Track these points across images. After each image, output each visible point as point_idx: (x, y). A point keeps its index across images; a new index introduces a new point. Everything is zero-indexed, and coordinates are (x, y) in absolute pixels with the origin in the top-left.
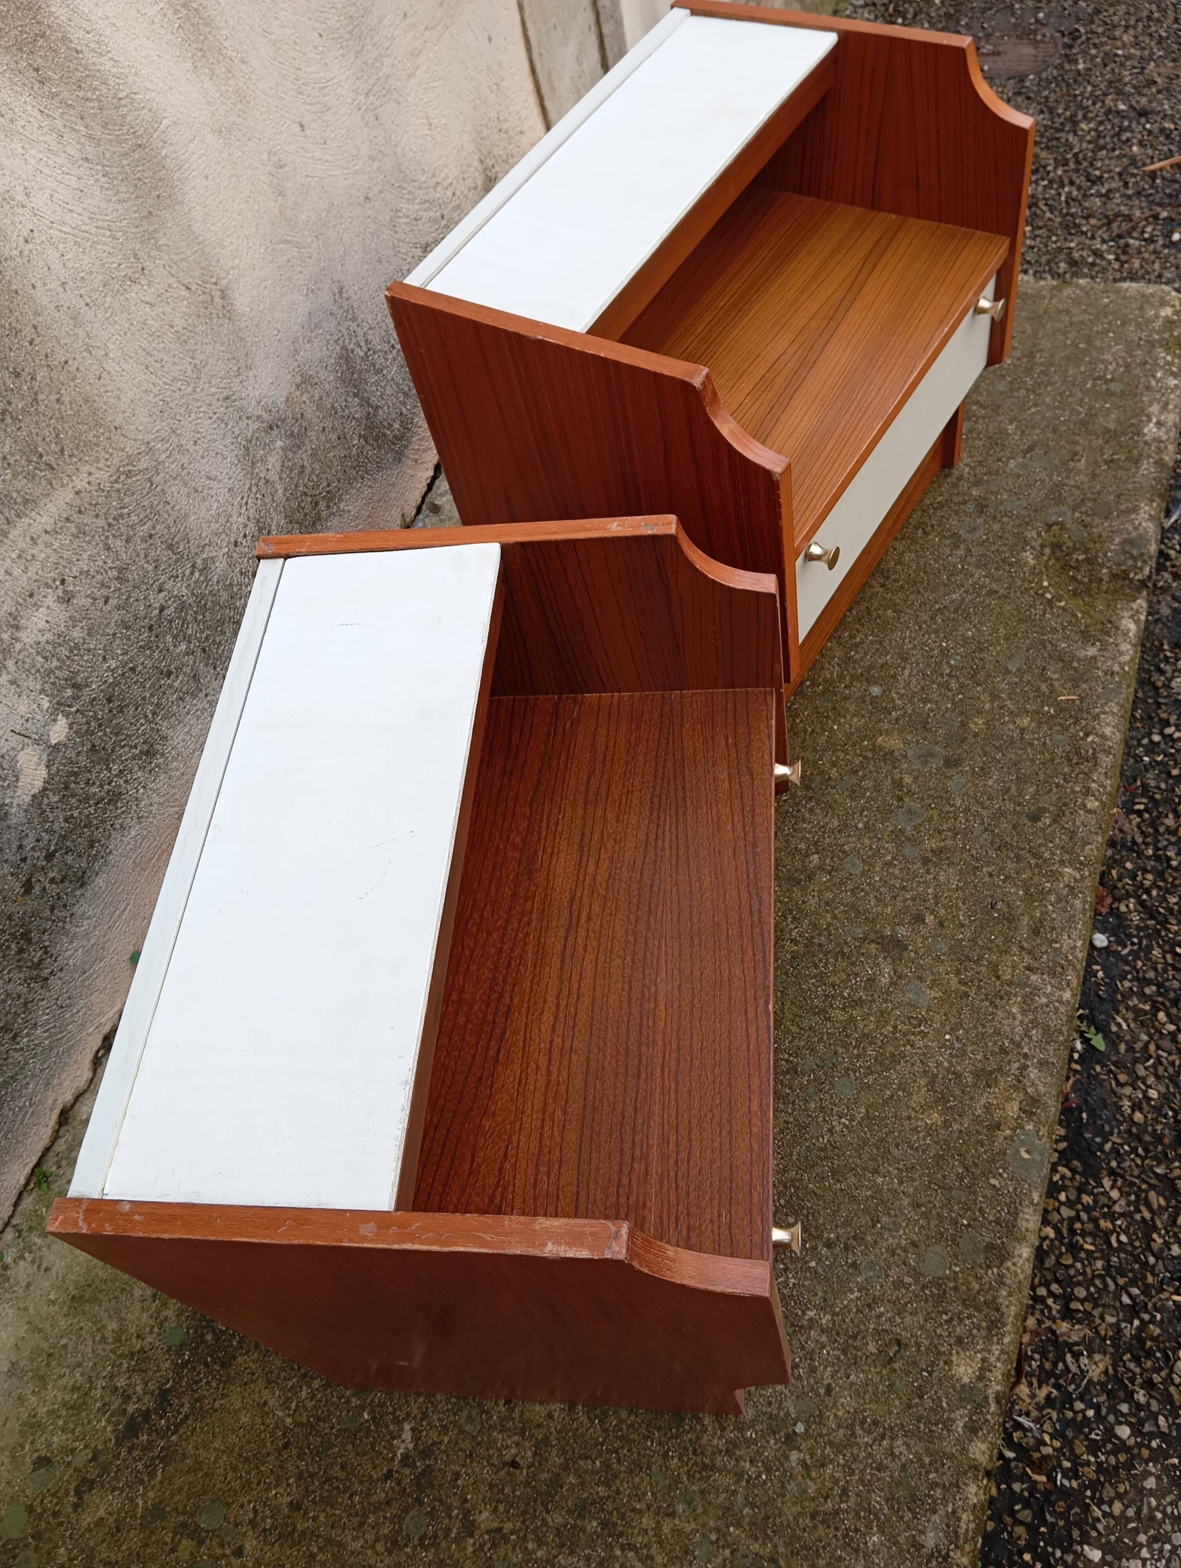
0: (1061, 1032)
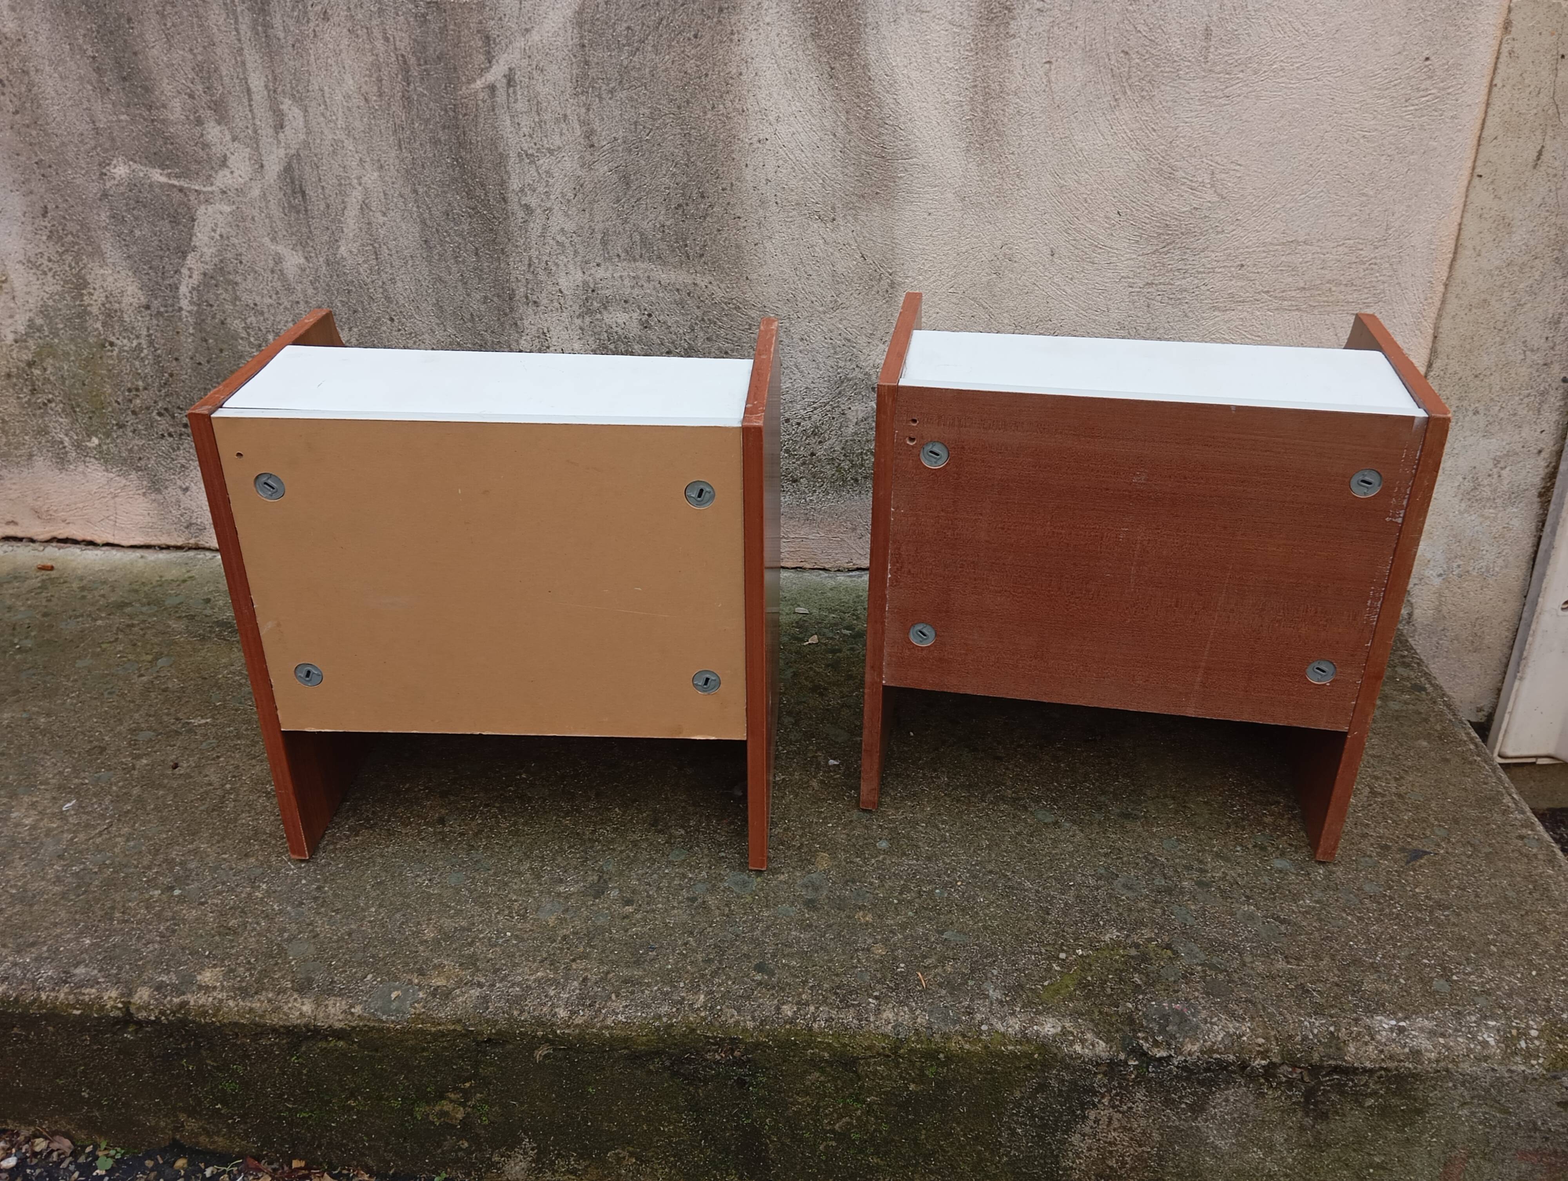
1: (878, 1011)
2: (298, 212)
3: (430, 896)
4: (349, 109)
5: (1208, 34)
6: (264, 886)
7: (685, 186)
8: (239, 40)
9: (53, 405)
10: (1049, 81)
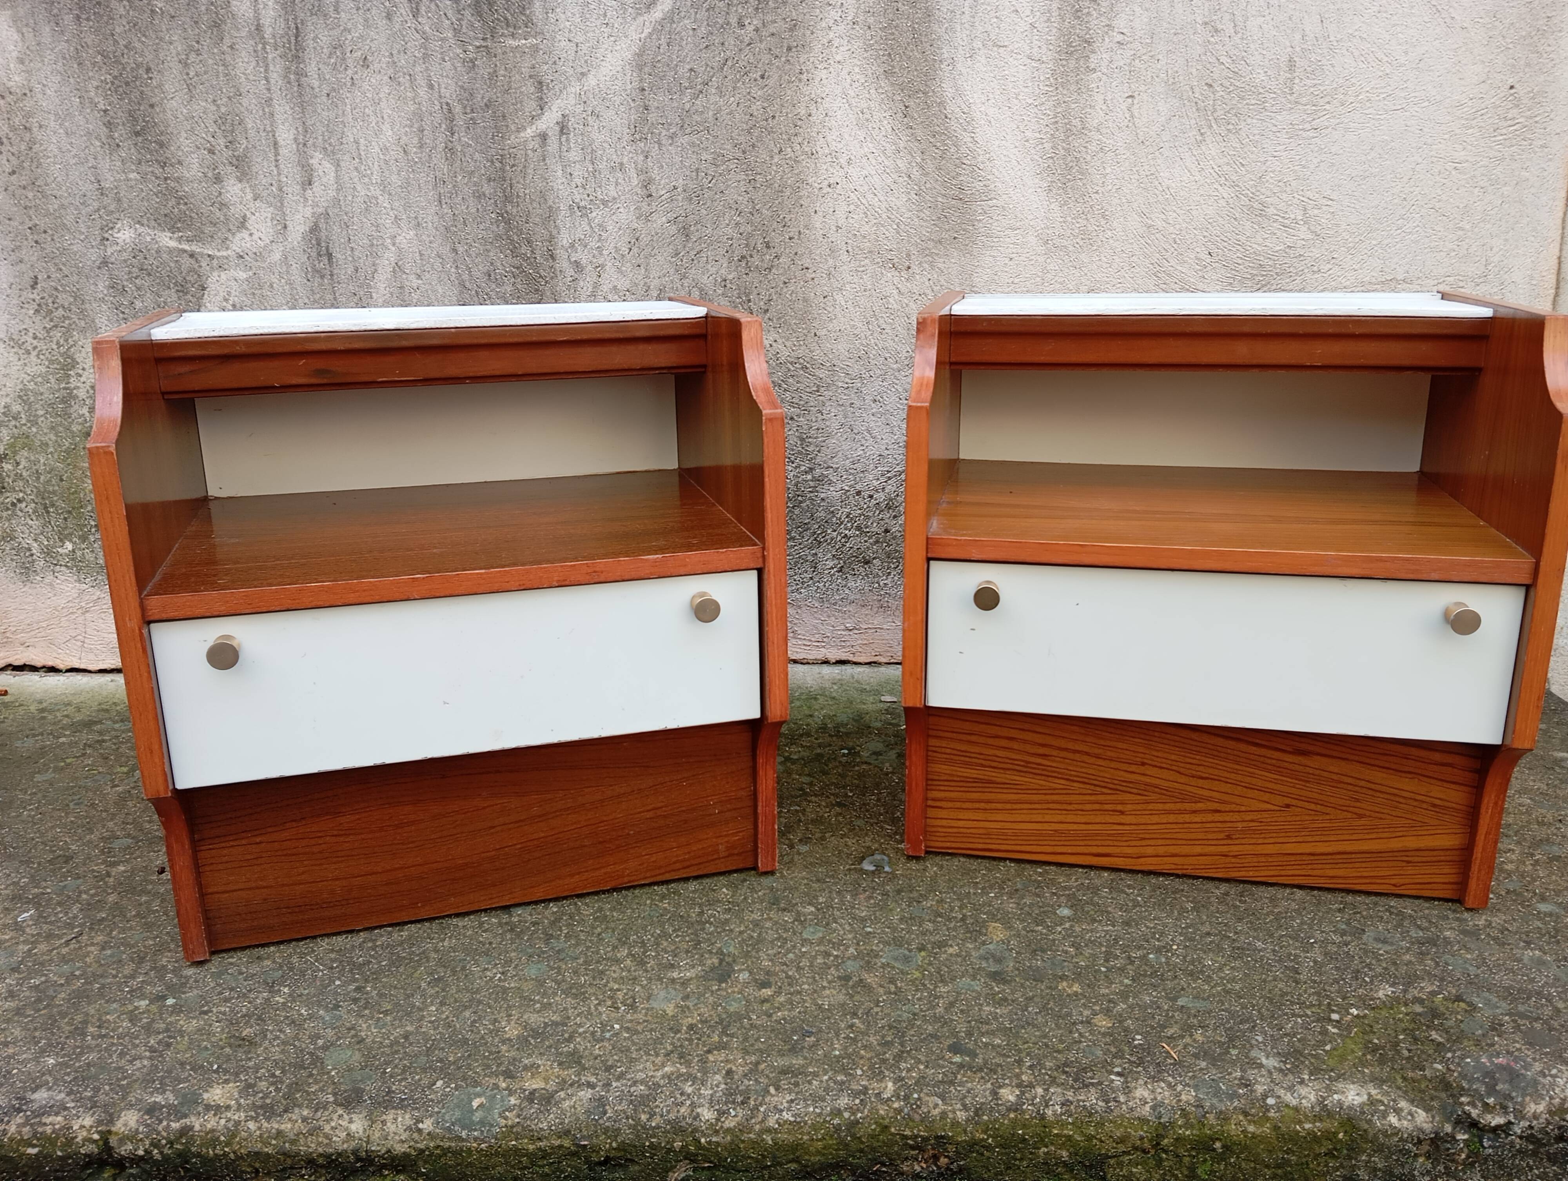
0: (652, 1116)
1: (1127, 1090)
2: (322, 277)
3: (505, 990)
4: (386, 162)
5: (1291, 65)
6: (286, 990)
7: (750, 235)
8: (269, 90)
9: (23, 505)
10: (1132, 116)
